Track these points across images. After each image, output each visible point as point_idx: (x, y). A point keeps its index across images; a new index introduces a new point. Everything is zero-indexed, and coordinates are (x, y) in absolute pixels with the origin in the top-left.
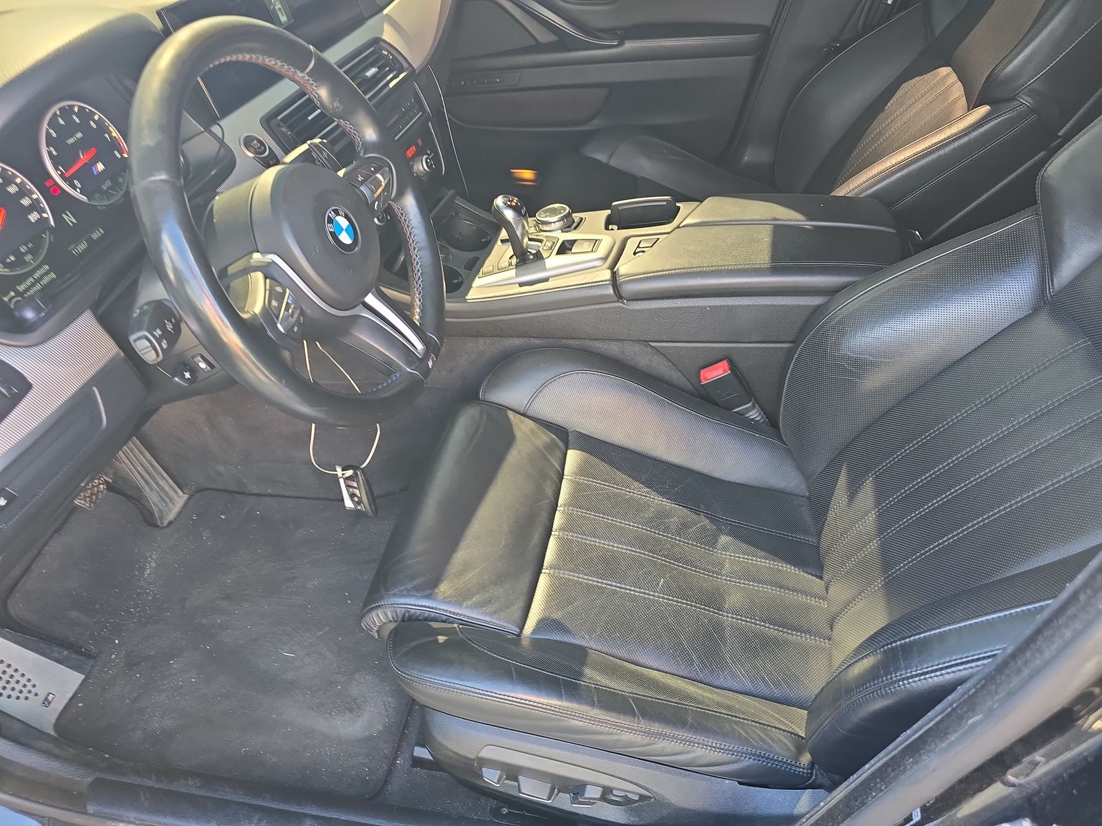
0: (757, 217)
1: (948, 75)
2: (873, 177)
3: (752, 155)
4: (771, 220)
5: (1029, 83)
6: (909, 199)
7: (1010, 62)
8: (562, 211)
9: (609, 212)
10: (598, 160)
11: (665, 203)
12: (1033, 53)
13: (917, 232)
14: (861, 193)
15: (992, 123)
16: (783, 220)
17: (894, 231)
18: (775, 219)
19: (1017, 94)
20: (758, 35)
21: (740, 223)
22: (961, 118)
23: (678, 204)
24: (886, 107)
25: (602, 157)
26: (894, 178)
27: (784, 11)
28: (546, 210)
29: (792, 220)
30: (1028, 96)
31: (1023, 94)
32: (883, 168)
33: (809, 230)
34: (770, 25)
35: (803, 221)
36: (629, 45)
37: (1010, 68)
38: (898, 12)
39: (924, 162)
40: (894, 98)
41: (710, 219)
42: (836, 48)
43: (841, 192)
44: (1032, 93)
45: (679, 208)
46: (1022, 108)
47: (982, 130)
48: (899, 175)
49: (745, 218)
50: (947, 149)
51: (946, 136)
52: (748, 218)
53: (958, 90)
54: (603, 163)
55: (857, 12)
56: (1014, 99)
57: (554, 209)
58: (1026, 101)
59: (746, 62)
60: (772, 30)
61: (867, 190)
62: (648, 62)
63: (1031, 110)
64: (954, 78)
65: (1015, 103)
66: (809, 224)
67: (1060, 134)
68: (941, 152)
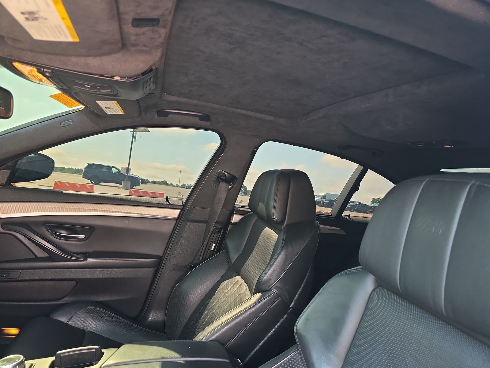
0: (152, 357)
1: (240, 279)
2: (214, 329)
3: (154, 316)
4: (160, 359)
5: (275, 283)
6: (233, 341)
7: (266, 274)
8: (17, 360)
9: (53, 358)
10: (62, 322)
11: (94, 350)
12: (274, 271)
13: (239, 360)
14: (209, 338)
15: (264, 301)
16: (167, 358)
17: (228, 361)
18: (163, 358)
19: (271, 288)
20: (156, 259)
21: (141, 362)
22: (249, 299)
23: (103, 351)
24: (216, 293)
25: (64, 319)
26: (224, 329)
27: (168, 250)
28: (5, 360)
29: (172, 358)
30: (275, 289)
31: (274, 288)
32: (218, 324)
33: (183, 364)
34: (162, 256)
35: (179, 358)
36: (90, 261)
37: (266, 277)
38: (216, 253)
39: (237, 320)
40: (219, 289)
41: (122, 361)
42: (191, 266)
43: (198, 338)
44: (276, 288)
45: (103, 353)
46: (274, 295)
47: (260, 304)
48: (226, 328)
49: (145, 358)
50: (247, 314)
51: (245, 308)
52: (147, 358)
53: (245, 287)
54: (65, 323)
55: (200, 252)
56: (270, 290)
57: (12, 359)
58: (275, 291)
59: (151, 271)
60: (163, 258)
61: (212, 336)
62: (99, 269)
63: (278, 296)
64: (242, 281)
65: (271, 292)
66: (182, 360)
67: (291, 306)
68: (244, 316)
